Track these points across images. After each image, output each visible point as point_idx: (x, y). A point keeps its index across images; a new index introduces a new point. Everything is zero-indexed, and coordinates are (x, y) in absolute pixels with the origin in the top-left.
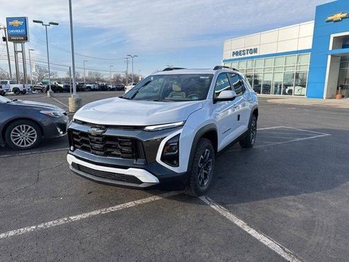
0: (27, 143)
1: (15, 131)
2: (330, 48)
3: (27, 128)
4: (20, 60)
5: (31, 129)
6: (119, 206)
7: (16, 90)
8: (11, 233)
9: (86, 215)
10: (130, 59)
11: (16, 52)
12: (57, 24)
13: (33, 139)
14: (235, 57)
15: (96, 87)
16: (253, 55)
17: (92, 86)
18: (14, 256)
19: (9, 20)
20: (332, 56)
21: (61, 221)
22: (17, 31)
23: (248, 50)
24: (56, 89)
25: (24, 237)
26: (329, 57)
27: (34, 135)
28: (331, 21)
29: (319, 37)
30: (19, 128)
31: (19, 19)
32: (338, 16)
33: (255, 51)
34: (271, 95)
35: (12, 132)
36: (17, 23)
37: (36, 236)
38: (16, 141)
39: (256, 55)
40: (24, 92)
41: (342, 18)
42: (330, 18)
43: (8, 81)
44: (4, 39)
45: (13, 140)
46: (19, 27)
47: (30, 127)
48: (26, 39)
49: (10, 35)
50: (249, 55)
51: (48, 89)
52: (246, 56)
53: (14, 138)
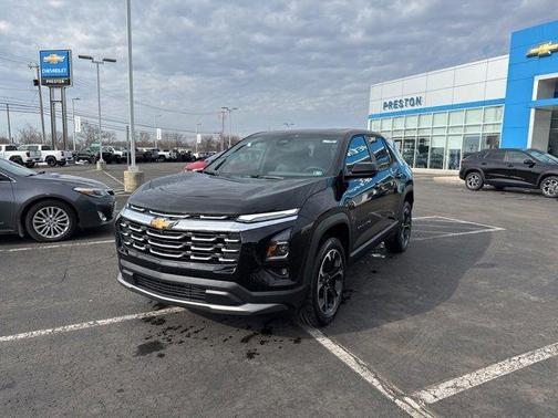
0: (56, 233)
1: (40, 215)
2: (534, 98)
3: (55, 211)
4: (59, 114)
5: (61, 213)
6: (163, 311)
7: (50, 160)
8: (21, 336)
9: (119, 319)
10: (227, 114)
11: (52, 103)
12: (114, 61)
13: (63, 227)
14: (388, 110)
15: (174, 155)
16: (416, 107)
17: (167, 154)
18: (22, 358)
19: (43, 53)
20: (536, 109)
21: (85, 325)
22: (55, 71)
23: (407, 100)
24: (110, 159)
25: (36, 340)
26: (533, 111)
27: (65, 222)
28: (536, 55)
29: (516, 80)
30: (45, 211)
31: (59, 53)
32: (546, 48)
33: (419, 101)
34: (445, 170)
35: (35, 217)
36: (56, 58)
37: (51, 339)
38: (40, 229)
39: (420, 107)
40: (62, 163)
41: (553, 51)
42: (533, 51)
43: (40, 146)
44: (36, 83)
45: (36, 228)
46: (59, 65)
47: (60, 210)
48: (68, 83)
49: (45, 77)
50: (410, 108)
51: (98, 158)
52: (405, 109)
53: (37, 224)
